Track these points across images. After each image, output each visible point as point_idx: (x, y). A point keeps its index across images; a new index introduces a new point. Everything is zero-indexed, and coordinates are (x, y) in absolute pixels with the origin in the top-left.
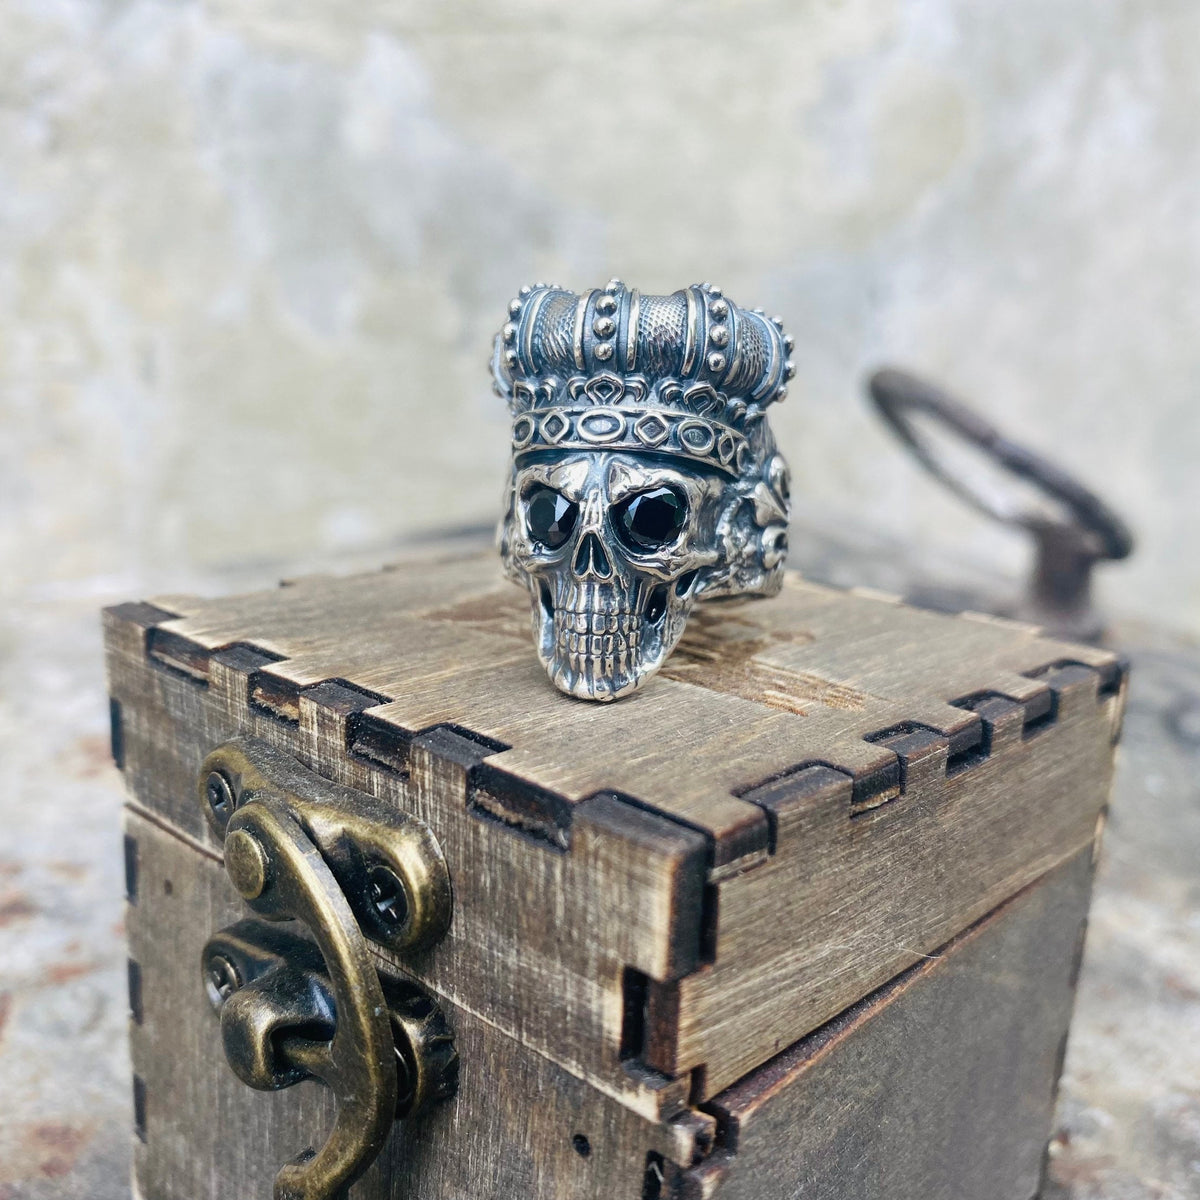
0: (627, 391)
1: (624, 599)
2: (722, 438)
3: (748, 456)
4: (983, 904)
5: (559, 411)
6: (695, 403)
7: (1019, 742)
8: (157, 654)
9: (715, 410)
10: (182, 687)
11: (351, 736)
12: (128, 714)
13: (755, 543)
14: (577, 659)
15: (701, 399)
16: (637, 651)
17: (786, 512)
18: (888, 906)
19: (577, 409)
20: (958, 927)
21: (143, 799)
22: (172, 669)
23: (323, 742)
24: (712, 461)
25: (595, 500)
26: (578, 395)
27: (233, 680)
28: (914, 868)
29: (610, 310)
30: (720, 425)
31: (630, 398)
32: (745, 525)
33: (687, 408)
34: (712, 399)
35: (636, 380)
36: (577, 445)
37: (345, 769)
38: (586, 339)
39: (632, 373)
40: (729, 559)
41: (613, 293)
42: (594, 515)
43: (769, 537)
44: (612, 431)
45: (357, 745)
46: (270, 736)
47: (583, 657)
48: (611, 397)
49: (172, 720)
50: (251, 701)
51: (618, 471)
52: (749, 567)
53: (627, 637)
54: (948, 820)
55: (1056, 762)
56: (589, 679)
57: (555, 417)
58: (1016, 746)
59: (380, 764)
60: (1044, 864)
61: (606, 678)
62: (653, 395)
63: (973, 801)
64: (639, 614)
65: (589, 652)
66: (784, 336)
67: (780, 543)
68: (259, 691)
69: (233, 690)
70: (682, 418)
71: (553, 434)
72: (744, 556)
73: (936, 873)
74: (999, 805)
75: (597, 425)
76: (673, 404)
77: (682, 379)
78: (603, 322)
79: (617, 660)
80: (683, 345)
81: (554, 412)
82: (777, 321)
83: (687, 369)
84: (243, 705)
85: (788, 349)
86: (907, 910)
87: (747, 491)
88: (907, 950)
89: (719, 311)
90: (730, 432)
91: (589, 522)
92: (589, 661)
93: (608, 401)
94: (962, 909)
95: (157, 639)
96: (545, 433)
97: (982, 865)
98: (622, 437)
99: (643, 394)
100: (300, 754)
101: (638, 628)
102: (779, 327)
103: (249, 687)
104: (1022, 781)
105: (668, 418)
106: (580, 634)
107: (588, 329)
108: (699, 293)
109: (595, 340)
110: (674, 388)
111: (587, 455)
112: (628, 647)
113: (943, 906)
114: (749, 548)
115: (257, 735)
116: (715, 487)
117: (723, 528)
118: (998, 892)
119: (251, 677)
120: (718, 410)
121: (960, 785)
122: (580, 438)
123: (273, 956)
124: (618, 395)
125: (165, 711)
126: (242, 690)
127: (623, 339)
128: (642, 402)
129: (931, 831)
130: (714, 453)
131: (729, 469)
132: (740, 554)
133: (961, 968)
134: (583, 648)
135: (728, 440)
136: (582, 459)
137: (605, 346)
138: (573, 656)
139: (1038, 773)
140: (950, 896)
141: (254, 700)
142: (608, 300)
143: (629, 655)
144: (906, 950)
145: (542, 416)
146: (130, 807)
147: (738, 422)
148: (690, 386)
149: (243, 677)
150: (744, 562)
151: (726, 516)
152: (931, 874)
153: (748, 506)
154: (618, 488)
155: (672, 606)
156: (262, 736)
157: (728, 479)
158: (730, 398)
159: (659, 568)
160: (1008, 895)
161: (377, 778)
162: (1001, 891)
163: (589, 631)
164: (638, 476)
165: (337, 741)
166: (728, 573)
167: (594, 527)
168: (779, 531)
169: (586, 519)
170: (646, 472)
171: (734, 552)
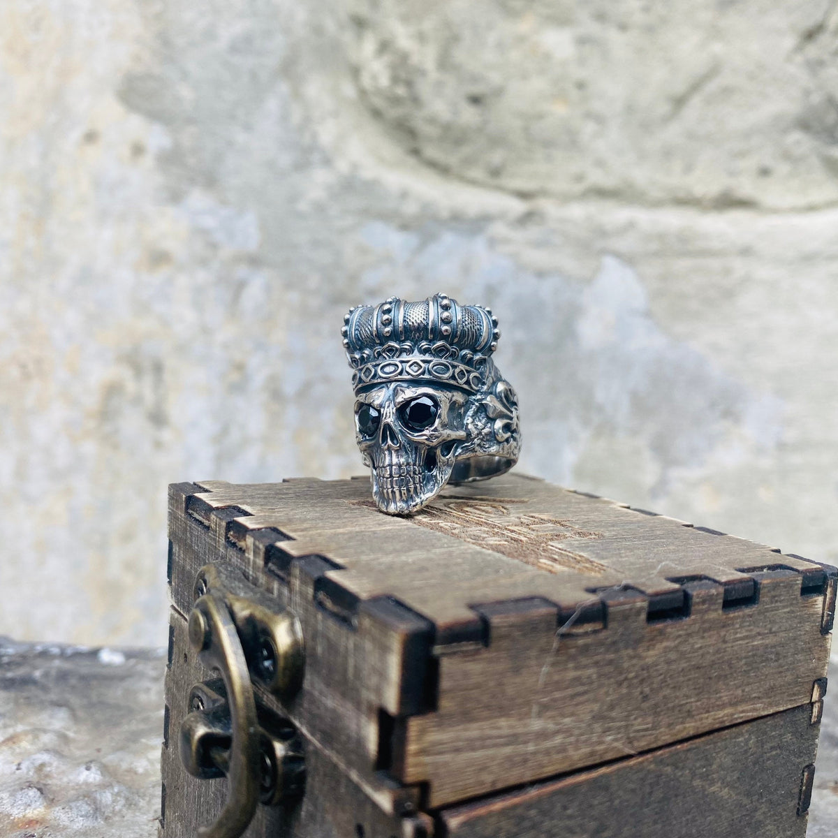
0: (402, 351)
1: (409, 457)
2: (457, 370)
3: (480, 381)
4: (690, 727)
5: (369, 365)
6: (439, 352)
7: (720, 612)
8: (190, 511)
9: (451, 356)
10: (198, 530)
11: (267, 559)
12: (176, 549)
13: (490, 428)
14: (387, 492)
15: (441, 351)
16: (421, 486)
17: (511, 412)
18: (596, 707)
19: (377, 362)
20: (668, 739)
21: (177, 602)
22: (196, 520)
23: (254, 562)
24: (452, 382)
25: (388, 407)
26: (379, 356)
27: (220, 526)
28: (620, 684)
29: (389, 311)
30: (456, 363)
31: (404, 354)
32: (483, 418)
33: (434, 356)
34: (448, 350)
35: (407, 345)
36: (379, 380)
37: (262, 579)
38: (379, 327)
39: (403, 341)
40: (473, 436)
41: (390, 303)
42: (388, 414)
43: (499, 424)
44: (394, 372)
45: (270, 565)
46: (233, 560)
47: (390, 491)
48: (394, 355)
49: (194, 551)
50: (227, 538)
51: (400, 391)
52: (488, 440)
53: (414, 479)
54: (652, 655)
55: (759, 634)
56: (395, 503)
57: (368, 368)
58: (716, 614)
59: (278, 576)
60: (755, 710)
61: (403, 501)
62: (416, 351)
63: (676, 647)
64: (419, 465)
65: (392, 487)
66: (491, 316)
67: (507, 427)
68: (232, 533)
69: (220, 531)
70: (431, 361)
71: (367, 377)
72: (483, 434)
73: (641, 693)
74: (703, 655)
75: (387, 369)
76: (427, 355)
77: (431, 341)
78: (386, 317)
79: (408, 491)
80: (428, 324)
81: (367, 366)
82: (488, 309)
83: (430, 336)
84: (223, 541)
85: (495, 323)
86: (614, 714)
87: (482, 399)
88: (616, 744)
89: (446, 305)
90: (462, 367)
91: (385, 418)
92: (393, 492)
93: (393, 357)
94: (670, 725)
95: (191, 502)
96: (363, 377)
97: (687, 697)
98: (401, 373)
99: (411, 351)
100: (245, 571)
101: (419, 473)
102: (489, 312)
103: (226, 530)
104: (725, 642)
105: (424, 361)
106: (387, 478)
107: (379, 322)
108: (436, 299)
109: (383, 327)
110: (427, 346)
111: (384, 385)
112: (414, 483)
113: (650, 719)
114: (486, 430)
115: (228, 560)
116: (459, 397)
117: (468, 420)
118: (709, 720)
119: (228, 523)
120: (453, 355)
121: (661, 632)
122: (380, 377)
123: (220, 697)
124: (398, 353)
125: (191, 546)
126: (223, 532)
127: (396, 324)
128: (411, 355)
129: (634, 661)
130: (453, 377)
131: (465, 387)
132: (480, 433)
133: (669, 769)
134: (389, 487)
135: (462, 371)
136: (383, 387)
137: (388, 329)
138: (385, 491)
139: (741, 639)
140: (656, 714)
141: (229, 538)
142: (386, 307)
143: (415, 488)
144: (613, 743)
145: (361, 370)
146: (173, 606)
147: (469, 362)
148: (434, 344)
149: (224, 524)
150: (484, 437)
151: (470, 413)
152: (636, 692)
153: (483, 408)
154: (400, 399)
155: (440, 462)
156: (230, 560)
157: (468, 393)
158: (461, 350)
159: (426, 439)
160: (717, 726)
161: (276, 585)
162: (710, 720)
163: (391, 476)
164: (409, 393)
165: (260, 562)
166: (474, 444)
167: (389, 420)
168: (506, 421)
169: (384, 416)
170: (414, 389)
171: (476, 432)
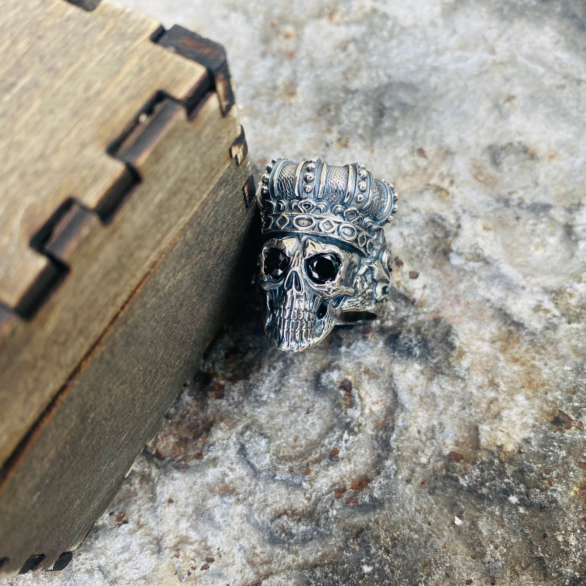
0: (318, 208)
1: (307, 304)
2: (360, 235)
3: (372, 246)
5: (285, 215)
6: (349, 216)
13: (373, 289)
14: (282, 331)
15: (351, 215)
16: (311, 330)
17: (389, 277)
19: (294, 214)
24: (355, 245)
25: (297, 256)
26: (295, 208)
29: (312, 170)
30: (360, 229)
31: (318, 211)
32: (369, 279)
33: (345, 218)
34: (357, 215)
35: (322, 204)
36: (292, 230)
38: (301, 182)
39: (320, 200)
40: (359, 293)
41: (315, 163)
42: (296, 263)
43: (380, 287)
44: (309, 225)
47: (285, 330)
48: (310, 210)
51: (310, 244)
52: (369, 299)
53: (307, 323)
56: (287, 341)
57: (283, 217)
61: (295, 341)
62: (329, 211)
64: (314, 313)
65: (288, 328)
67: (385, 291)
70: (342, 223)
71: (282, 225)
72: (367, 293)
75: (302, 222)
76: (339, 216)
77: (344, 204)
78: (309, 175)
79: (301, 332)
80: (346, 189)
81: (283, 215)
83: (346, 201)
87: (371, 263)
89: (363, 175)
90: (364, 233)
91: (294, 266)
92: (288, 332)
93: (308, 211)
96: (278, 224)
98: (313, 228)
99: (325, 210)
101: (312, 319)
105: (336, 222)
106: (285, 319)
107: (301, 178)
108: (355, 167)
109: (305, 183)
110: (339, 208)
111: (296, 235)
112: (307, 328)
114: (370, 290)
116: (355, 258)
117: (358, 278)
120: (360, 222)
122: (294, 228)
124: (313, 210)
128: (324, 214)
130: (356, 241)
131: (363, 250)
132: (365, 292)
134: (286, 326)
135: (363, 236)
136: (293, 237)
137: (309, 186)
142: (312, 165)
143: (307, 331)
145: (277, 216)
147: (368, 229)
148: (347, 208)
150: (366, 296)
151: (360, 273)
153: (370, 270)
154: (309, 252)
155: (330, 311)
157: (362, 255)
158: (365, 217)
159: (325, 291)
163: (289, 317)
164: (319, 248)
166: (358, 300)
167: (296, 269)
168: (385, 285)
169: (293, 264)
170: (323, 245)
171: (362, 291)
